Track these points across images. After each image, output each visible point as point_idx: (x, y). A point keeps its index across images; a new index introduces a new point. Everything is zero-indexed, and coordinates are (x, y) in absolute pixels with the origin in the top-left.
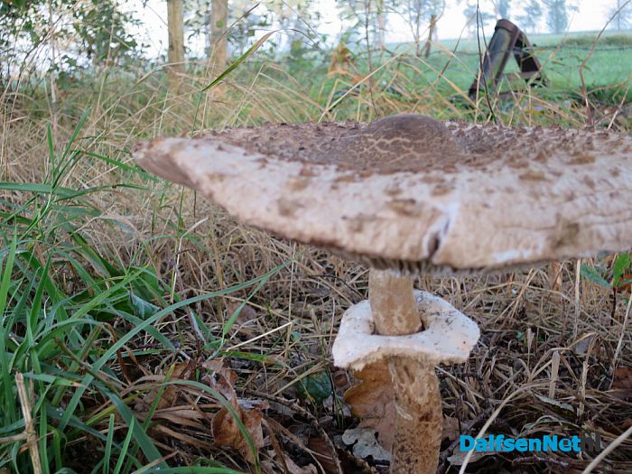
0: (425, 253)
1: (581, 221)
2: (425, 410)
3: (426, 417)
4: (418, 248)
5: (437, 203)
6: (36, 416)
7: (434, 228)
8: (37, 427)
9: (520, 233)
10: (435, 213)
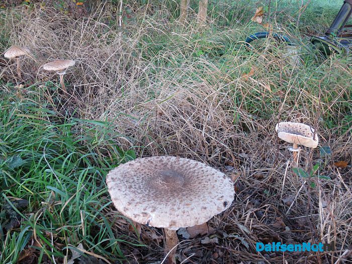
0: (146, 223)
1: (177, 221)
2: (171, 237)
3: (171, 239)
4: (145, 222)
5: (151, 214)
6: (84, 221)
7: (149, 219)
8: (84, 223)
9: (164, 222)
10: (150, 216)
